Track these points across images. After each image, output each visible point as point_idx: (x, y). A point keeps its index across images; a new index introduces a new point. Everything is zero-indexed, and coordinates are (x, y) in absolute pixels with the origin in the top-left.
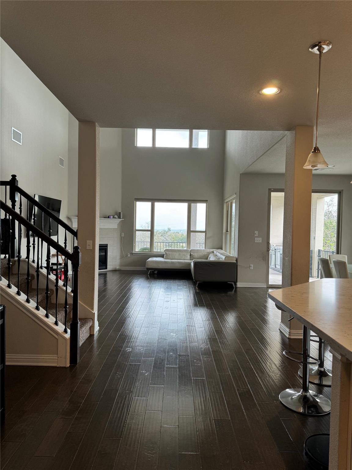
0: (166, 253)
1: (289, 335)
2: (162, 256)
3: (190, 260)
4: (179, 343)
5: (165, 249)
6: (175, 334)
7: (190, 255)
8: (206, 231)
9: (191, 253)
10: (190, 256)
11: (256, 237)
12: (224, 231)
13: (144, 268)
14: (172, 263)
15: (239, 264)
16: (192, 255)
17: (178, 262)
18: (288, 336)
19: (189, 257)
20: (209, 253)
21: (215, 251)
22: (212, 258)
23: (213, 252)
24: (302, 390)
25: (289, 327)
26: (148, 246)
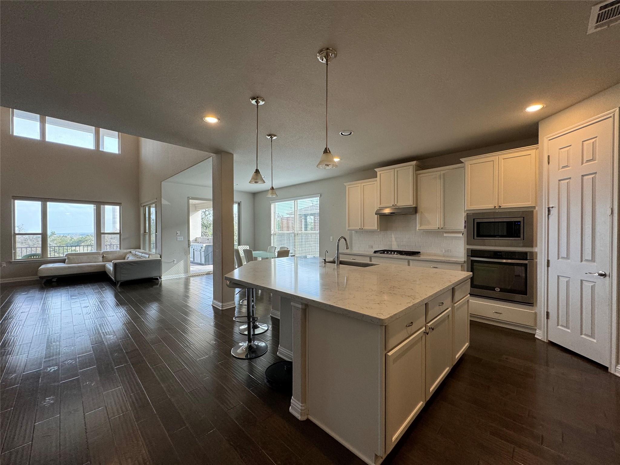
0: (68, 258)
1: (222, 307)
2: (63, 261)
3: (103, 262)
4: (122, 342)
5: (66, 253)
6: (112, 336)
7: (103, 257)
8: (120, 233)
9: (104, 255)
10: (103, 259)
11: (179, 236)
12: (142, 231)
13: (37, 276)
14: (79, 267)
15: (163, 260)
16: (105, 256)
17: (88, 266)
18: (221, 309)
19: (101, 259)
20: (127, 253)
21: (133, 251)
22: (131, 258)
23: (131, 252)
24: (247, 342)
25: (221, 301)
26: (39, 251)
